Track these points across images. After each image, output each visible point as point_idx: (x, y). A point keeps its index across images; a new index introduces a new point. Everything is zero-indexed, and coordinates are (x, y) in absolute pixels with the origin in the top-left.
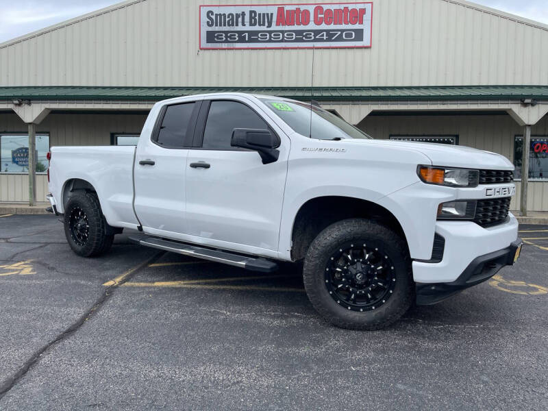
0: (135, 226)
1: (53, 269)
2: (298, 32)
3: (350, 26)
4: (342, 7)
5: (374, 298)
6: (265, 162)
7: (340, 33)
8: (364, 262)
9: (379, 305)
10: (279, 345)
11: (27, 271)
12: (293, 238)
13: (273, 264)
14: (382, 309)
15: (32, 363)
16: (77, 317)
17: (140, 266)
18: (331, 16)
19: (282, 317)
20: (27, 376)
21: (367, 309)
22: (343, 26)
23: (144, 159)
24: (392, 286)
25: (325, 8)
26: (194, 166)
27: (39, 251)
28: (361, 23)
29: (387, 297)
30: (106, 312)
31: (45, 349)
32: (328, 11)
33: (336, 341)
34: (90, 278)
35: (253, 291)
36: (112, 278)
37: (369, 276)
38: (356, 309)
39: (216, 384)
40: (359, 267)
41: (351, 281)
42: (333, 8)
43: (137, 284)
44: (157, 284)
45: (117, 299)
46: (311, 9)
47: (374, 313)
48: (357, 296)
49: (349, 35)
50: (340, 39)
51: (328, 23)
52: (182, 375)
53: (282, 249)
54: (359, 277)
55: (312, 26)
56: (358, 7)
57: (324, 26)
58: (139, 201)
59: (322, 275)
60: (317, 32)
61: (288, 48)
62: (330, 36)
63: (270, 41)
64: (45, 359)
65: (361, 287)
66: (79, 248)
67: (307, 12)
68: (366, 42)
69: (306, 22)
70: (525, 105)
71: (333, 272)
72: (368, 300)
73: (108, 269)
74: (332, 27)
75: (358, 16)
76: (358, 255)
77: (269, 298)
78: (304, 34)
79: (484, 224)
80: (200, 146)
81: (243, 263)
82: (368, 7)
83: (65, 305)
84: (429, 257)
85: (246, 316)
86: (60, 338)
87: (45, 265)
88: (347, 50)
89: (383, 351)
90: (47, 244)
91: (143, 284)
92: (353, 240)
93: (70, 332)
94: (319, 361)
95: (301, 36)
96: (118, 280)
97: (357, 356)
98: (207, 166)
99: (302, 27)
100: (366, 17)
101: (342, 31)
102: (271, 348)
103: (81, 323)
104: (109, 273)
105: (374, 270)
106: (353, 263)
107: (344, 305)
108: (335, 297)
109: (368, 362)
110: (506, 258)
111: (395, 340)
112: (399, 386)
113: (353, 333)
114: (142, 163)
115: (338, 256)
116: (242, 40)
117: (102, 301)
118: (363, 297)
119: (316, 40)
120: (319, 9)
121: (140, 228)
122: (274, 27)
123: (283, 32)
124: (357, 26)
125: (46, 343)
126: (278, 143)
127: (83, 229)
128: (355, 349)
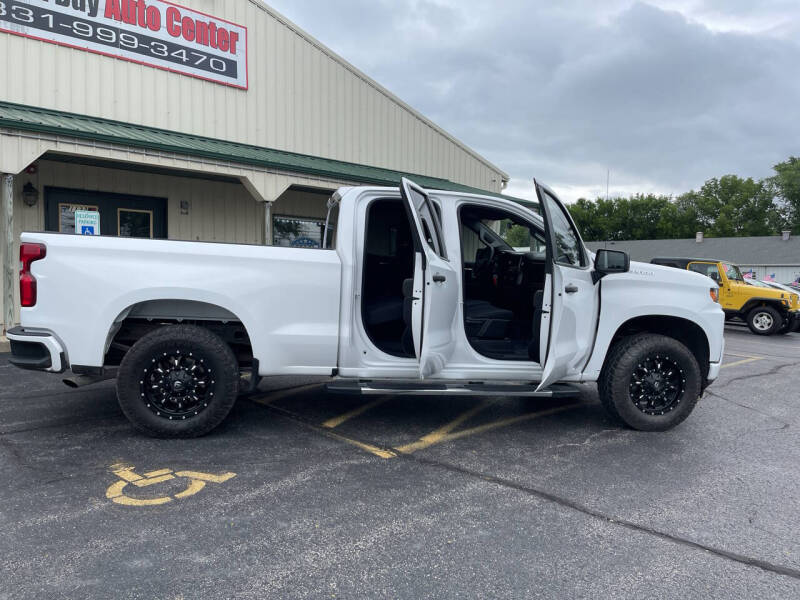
0: (327, 370)
2: (143, 39)
3: (218, 52)
4: (207, 21)
7: (205, 57)
18: (192, 29)
22: (209, 50)
25: (184, 13)
28: (233, 51)
32: (187, 20)
42: (195, 17)
46: (163, 9)
49: (218, 65)
50: (205, 66)
51: (189, 38)
55: (163, 34)
56: (229, 28)
57: (181, 41)
60: (172, 47)
61: (127, 60)
62: (192, 59)
63: (93, 39)
67: (154, 11)
68: (240, 81)
69: (156, 27)
74: (193, 45)
75: (228, 40)
76: (652, 366)
78: (153, 44)
82: (241, 32)
88: (216, 86)
95: (147, 46)
99: (147, 32)
100: (240, 45)
101: (210, 56)
116: (40, 24)
119: (169, 58)
120: (173, 12)
122: (100, 18)
123: (118, 31)
124: (227, 55)
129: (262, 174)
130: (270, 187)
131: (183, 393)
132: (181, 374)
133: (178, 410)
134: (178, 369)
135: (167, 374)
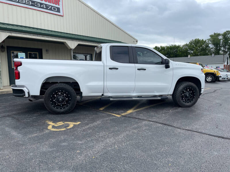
0: (101, 94)
2: (32, 2)
3: (54, 5)
6: (166, 68)
7: (51, 7)
22: (52, 4)
28: (59, 5)
49: (54, 9)
50: (51, 9)
51: (46, 1)
54: (188, 95)
55: (39, 1)
57: (43, 2)
60: (41, 4)
61: (28, 8)
62: (47, 7)
63: (18, 2)
68: (61, 14)
74: (47, 3)
75: (57, 2)
76: (186, 90)
78: (35, 3)
81: (160, 98)
88: (54, 15)
100: (60, 3)
101: (52, 6)
106: (186, 92)
119: (40, 7)
124: (57, 6)
129: (70, 41)
130: (72, 45)
131: (62, 102)
132: (61, 97)
133: (61, 106)
134: (60, 95)
135: (57, 97)
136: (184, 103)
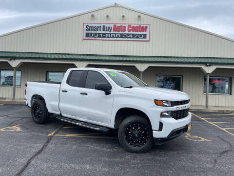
0: (59, 113)
1: (27, 129)
2: (121, 34)
3: (141, 33)
4: (138, 25)
5: (141, 142)
6: (106, 94)
7: (137, 35)
8: (138, 130)
9: (143, 145)
10: (109, 158)
11: (19, 129)
12: (115, 121)
13: (108, 130)
14: (144, 146)
15: (29, 163)
16: (40, 147)
17: (60, 128)
18: (134, 29)
19: (111, 148)
20: (28, 167)
21: (139, 146)
22: (139, 33)
23: (63, 90)
24: (147, 138)
25: (132, 25)
26: (82, 94)
27: (21, 121)
28: (146, 32)
29: (146, 142)
30: (50, 146)
31: (32, 159)
32: (133, 27)
33: (128, 156)
34: (42, 133)
35: (101, 139)
36: (50, 133)
37: (139, 135)
38: (135, 146)
39: (88, 170)
40: (136, 132)
41: (134, 136)
42: (135, 26)
43: (60, 135)
44: (67, 135)
45: (53, 141)
46: (127, 26)
47: (141, 147)
48: (136, 141)
49: (141, 36)
50: (137, 37)
51: (133, 31)
52: (78, 167)
53: (111, 124)
54: (136, 135)
55: (127, 32)
56: (144, 26)
57: (131, 32)
58: (61, 105)
59: (124, 134)
60: (129, 35)
62: (134, 36)
63: (110, 37)
64: (33, 162)
65: (137, 138)
66: (37, 120)
67: (125, 27)
68: (147, 39)
69: (125, 31)
70: (207, 66)
71: (128, 133)
72: (139, 143)
73: (49, 129)
74: (135, 33)
75: (144, 29)
76: (136, 127)
77: (107, 141)
78: (124, 35)
79: (176, 118)
80: (84, 87)
81: (98, 129)
82: (148, 26)
83: (35, 143)
84: (158, 129)
85: (99, 148)
86: (36, 155)
87: (24, 127)
88: (140, 42)
89: (143, 160)
90: (23, 118)
91: (62, 135)
92: (135, 123)
93: (39, 152)
94: (122, 163)
95: (122, 36)
96: (53, 133)
97: (134, 162)
98: (86, 94)
99: (123, 33)
100: (148, 30)
102: (106, 159)
103: (42, 149)
104: (49, 131)
105: (141, 133)
106: (134, 130)
107: (131, 145)
108: (128, 142)
109: (137, 164)
110: (185, 129)
111: (148, 156)
112: (146, 171)
113: (134, 154)
114: (63, 91)
115: (130, 128)
116: (99, 36)
117: (48, 142)
118: (138, 142)
119: (128, 38)
120: (129, 26)
121: (61, 114)
122: (112, 32)
123: (116, 34)
124: (144, 33)
125: (32, 157)
126: (111, 88)
127: (39, 113)
128: (134, 159)
130: (142, 68)
136: (128, 145)
